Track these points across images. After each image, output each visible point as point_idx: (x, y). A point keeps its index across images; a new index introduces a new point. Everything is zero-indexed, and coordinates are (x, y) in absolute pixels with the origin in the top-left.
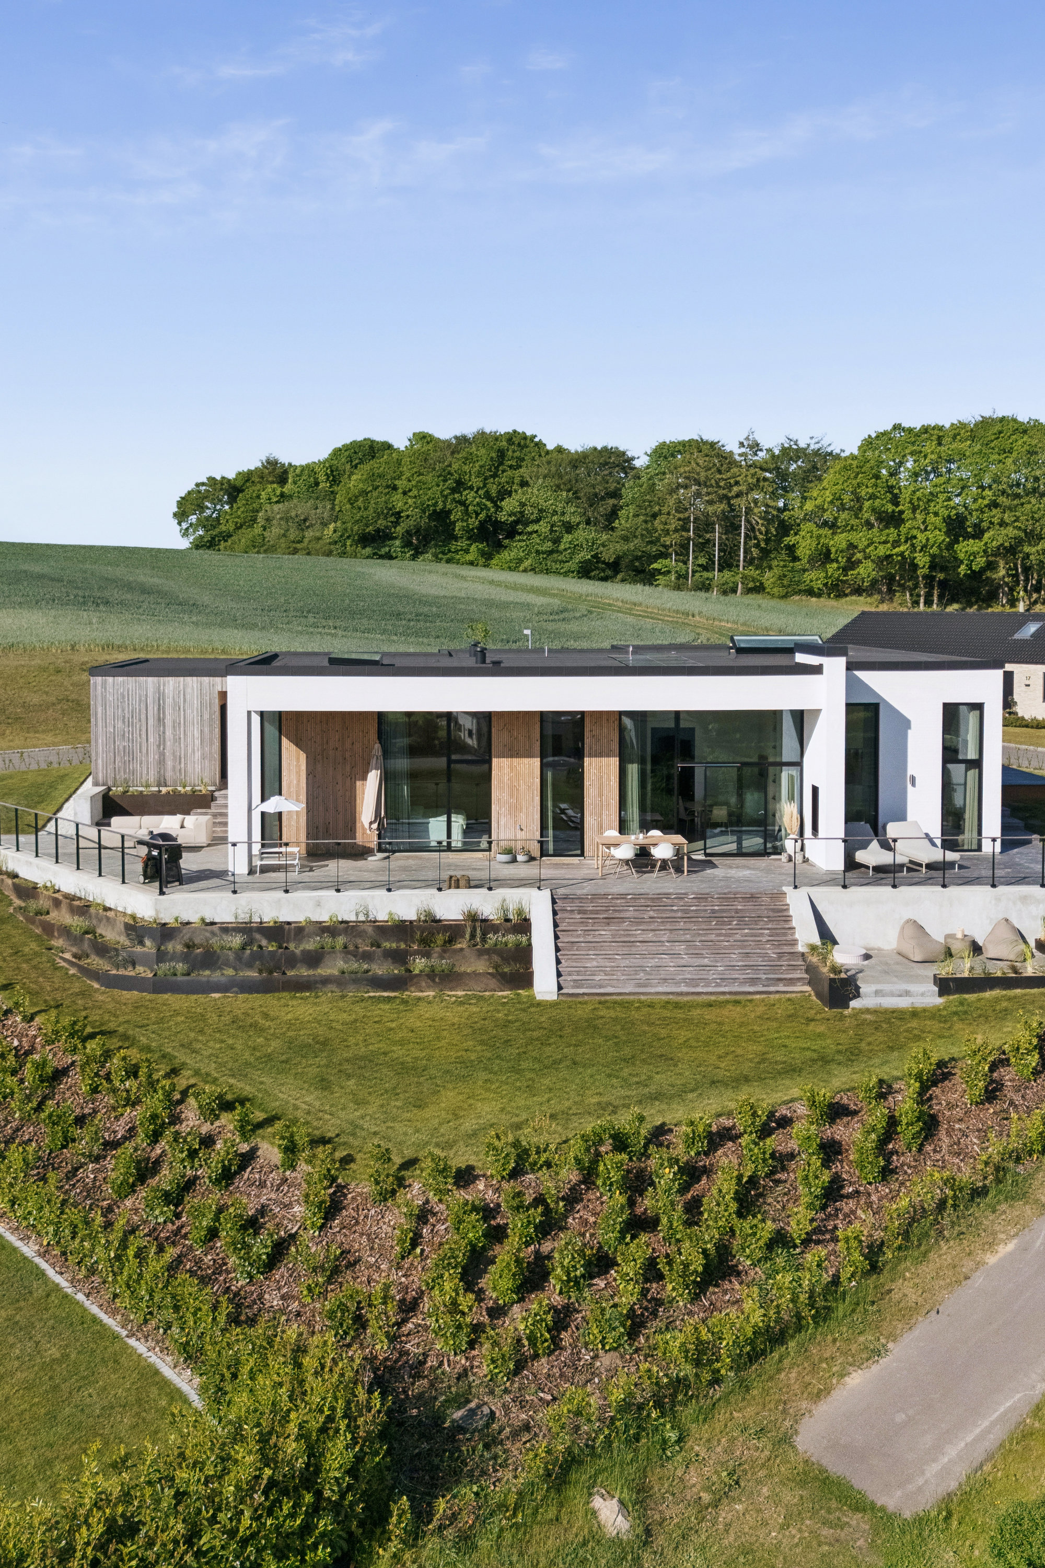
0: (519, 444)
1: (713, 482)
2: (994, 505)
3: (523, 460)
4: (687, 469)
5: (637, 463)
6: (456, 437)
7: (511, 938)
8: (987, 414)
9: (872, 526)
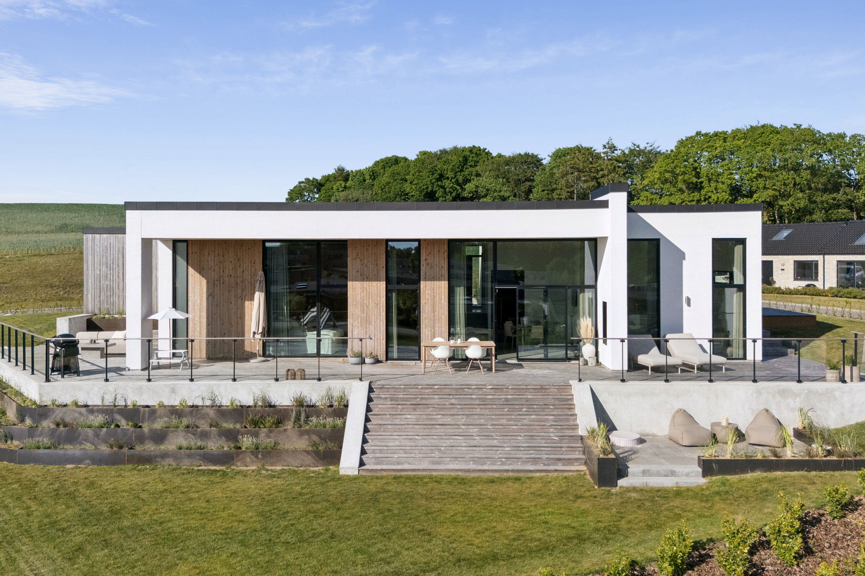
0: (476, 154)
1: (587, 169)
2: (760, 176)
3: (478, 162)
4: (572, 162)
5: (544, 162)
6: (441, 151)
7: (330, 421)
8: (754, 124)
9: (684, 192)
